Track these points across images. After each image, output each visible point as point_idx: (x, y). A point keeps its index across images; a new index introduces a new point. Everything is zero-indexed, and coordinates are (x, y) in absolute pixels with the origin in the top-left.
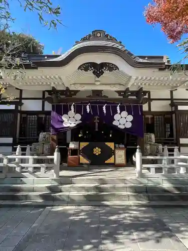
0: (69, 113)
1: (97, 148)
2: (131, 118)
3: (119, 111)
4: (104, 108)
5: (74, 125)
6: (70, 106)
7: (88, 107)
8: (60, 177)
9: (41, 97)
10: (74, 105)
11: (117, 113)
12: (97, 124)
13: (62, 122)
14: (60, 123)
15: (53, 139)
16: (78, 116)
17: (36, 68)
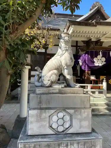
0: (98, 57)
6: (99, 52)
8: (107, 97)
9: (75, 45)
10: (102, 52)
13: (94, 62)
14: (93, 63)
15: (88, 73)
16: (104, 59)
17: (96, 26)
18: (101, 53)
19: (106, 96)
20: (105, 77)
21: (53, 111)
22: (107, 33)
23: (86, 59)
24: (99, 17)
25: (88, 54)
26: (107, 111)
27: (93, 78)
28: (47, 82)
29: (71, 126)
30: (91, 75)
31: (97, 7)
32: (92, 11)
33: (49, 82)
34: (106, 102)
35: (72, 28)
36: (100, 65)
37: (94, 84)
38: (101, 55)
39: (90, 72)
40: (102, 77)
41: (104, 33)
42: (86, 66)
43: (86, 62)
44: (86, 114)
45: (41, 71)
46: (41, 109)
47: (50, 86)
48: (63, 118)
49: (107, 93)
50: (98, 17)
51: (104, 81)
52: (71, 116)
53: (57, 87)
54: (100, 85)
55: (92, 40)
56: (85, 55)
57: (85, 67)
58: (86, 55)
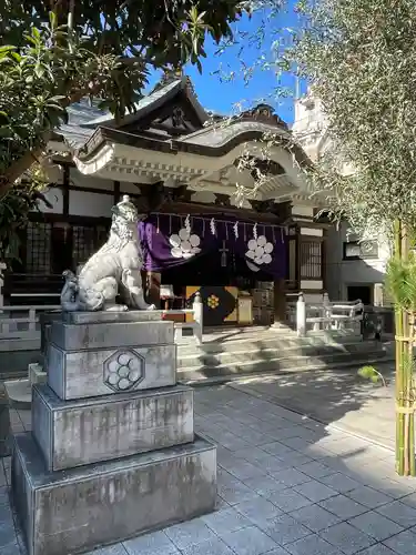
0: (181, 232)
1: (213, 297)
2: (270, 248)
3: (255, 236)
4: (236, 227)
5: (190, 255)
6: (184, 219)
7: (212, 224)
8: (204, 343)
10: (190, 219)
11: (252, 237)
12: (224, 255)
13: (170, 248)
14: (166, 251)
15: (154, 280)
16: (196, 240)
17: (175, 152)
18: (187, 222)
19: (200, 338)
20: (199, 288)
21: (110, 353)
22: (203, 172)
23: (149, 239)
24: (183, 114)
25: (155, 225)
26: (203, 378)
27: (165, 292)
28: (94, 302)
29: (142, 376)
30: (162, 283)
31: (177, 82)
32: (162, 93)
33: (100, 301)
34: (201, 354)
35: (111, 151)
36: (187, 256)
37: (169, 308)
38: (189, 229)
39: (159, 276)
40: (190, 290)
41: (196, 172)
42: (149, 257)
43: (147, 246)
44: (167, 353)
45: (75, 279)
46: (89, 350)
47: (101, 309)
48: (128, 365)
49: (204, 333)
50: (179, 113)
51: (197, 298)
52: (142, 360)
53: (115, 309)
54: (186, 311)
55: (165, 185)
56: (145, 226)
57: (145, 260)
58: (149, 226)
